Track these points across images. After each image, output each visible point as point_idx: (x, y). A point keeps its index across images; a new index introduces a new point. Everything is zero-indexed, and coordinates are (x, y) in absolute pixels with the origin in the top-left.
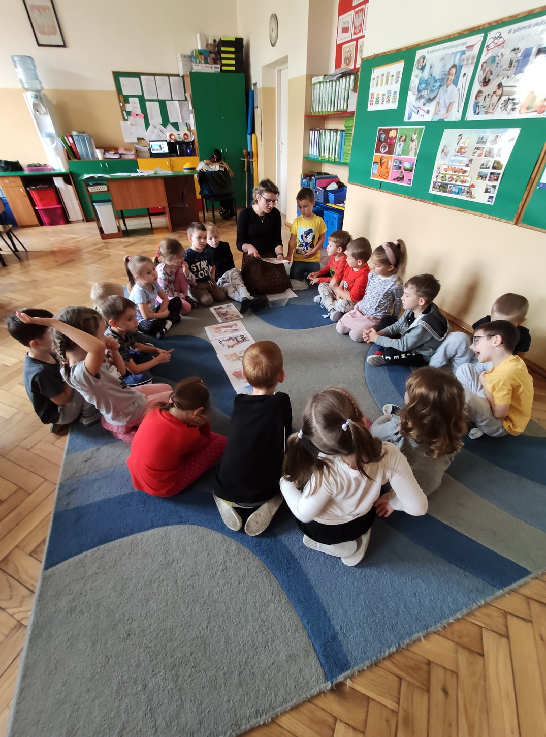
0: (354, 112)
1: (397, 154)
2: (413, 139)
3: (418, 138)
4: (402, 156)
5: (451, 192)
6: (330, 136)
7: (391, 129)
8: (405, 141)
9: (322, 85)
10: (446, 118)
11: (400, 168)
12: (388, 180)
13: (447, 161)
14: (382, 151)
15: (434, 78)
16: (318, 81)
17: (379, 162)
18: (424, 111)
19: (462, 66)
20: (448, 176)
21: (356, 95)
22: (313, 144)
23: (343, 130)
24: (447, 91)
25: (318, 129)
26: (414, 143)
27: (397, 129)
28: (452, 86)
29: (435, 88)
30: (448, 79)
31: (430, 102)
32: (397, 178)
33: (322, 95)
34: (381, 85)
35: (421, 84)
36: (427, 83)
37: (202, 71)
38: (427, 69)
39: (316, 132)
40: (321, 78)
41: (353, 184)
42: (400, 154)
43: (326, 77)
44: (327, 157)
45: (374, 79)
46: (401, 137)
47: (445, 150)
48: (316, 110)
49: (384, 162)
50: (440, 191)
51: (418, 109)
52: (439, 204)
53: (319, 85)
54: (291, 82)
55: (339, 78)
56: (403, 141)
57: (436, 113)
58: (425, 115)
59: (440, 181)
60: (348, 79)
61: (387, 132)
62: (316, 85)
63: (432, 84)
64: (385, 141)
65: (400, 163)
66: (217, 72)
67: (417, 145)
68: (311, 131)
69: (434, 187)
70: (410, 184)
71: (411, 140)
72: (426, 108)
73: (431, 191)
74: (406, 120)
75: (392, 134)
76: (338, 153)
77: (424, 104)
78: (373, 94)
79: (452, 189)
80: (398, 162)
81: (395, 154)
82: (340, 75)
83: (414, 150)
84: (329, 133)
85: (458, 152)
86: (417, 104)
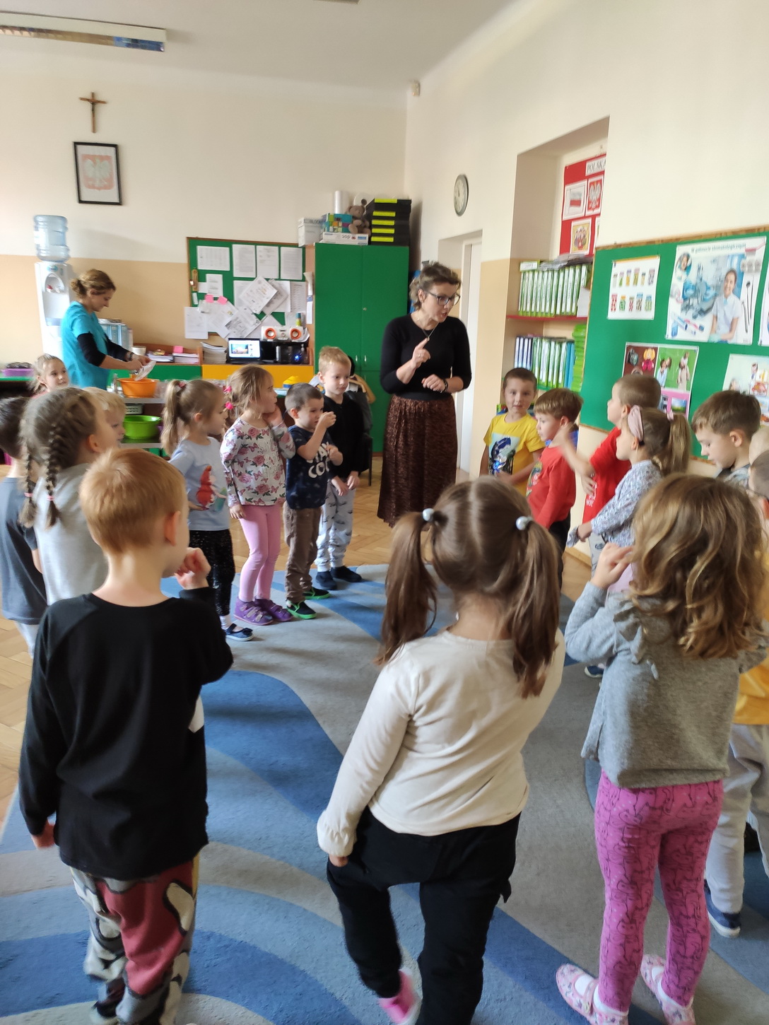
0: (587, 317)
2: (682, 365)
3: (690, 365)
4: (667, 389)
6: (550, 348)
7: (647, 348)
8: (670, 366)
9: (536, 274)
10: (731, 339)
15: (706, 284)
16: (530, 268)
18: (695, 326)
19: (743, 273)
21: (589, 294)
22: (520, 358)
23: (571, 342)
24: (726, 302)
25: (529, 336)
26: (684, 371)
27: (656, 349)
28: (732, 298)
29: (708, 297)
30: (726, 288)
31: (702, 314)
33: (538, 288)
34: (628, 283)
36: (696, 289)
37: (337, 243)
39: (526, 341)
40: (535, 265)
41: (588, 427)
42: (663, 385)
43: (543, 264)
44: (545, 381)
45: (615, 276)
46: (663, 360)
47: (734, 385)
48: (527, 308)
51: (687, 323)
53: (531, 274)
54: (485, 266)
55: (563, 268)
56: (667, 366)
57: (713, 330)
58: (698, 332)
60: (578, 271)
61: (640, 351)
62: (527, 274)
63: (703, 290)
64: (639, 364)
66: (361, 245)
68: (518, 340)
71: (680, 365)
72: (700, 321)
74: (669, 336)
75: (649, 355)
76: (564, 376)
77: (695, 317)
78: (615, 296)
82: (566, 264)
83: (684, 382)
84: (547, 344)
86: (685, 316)
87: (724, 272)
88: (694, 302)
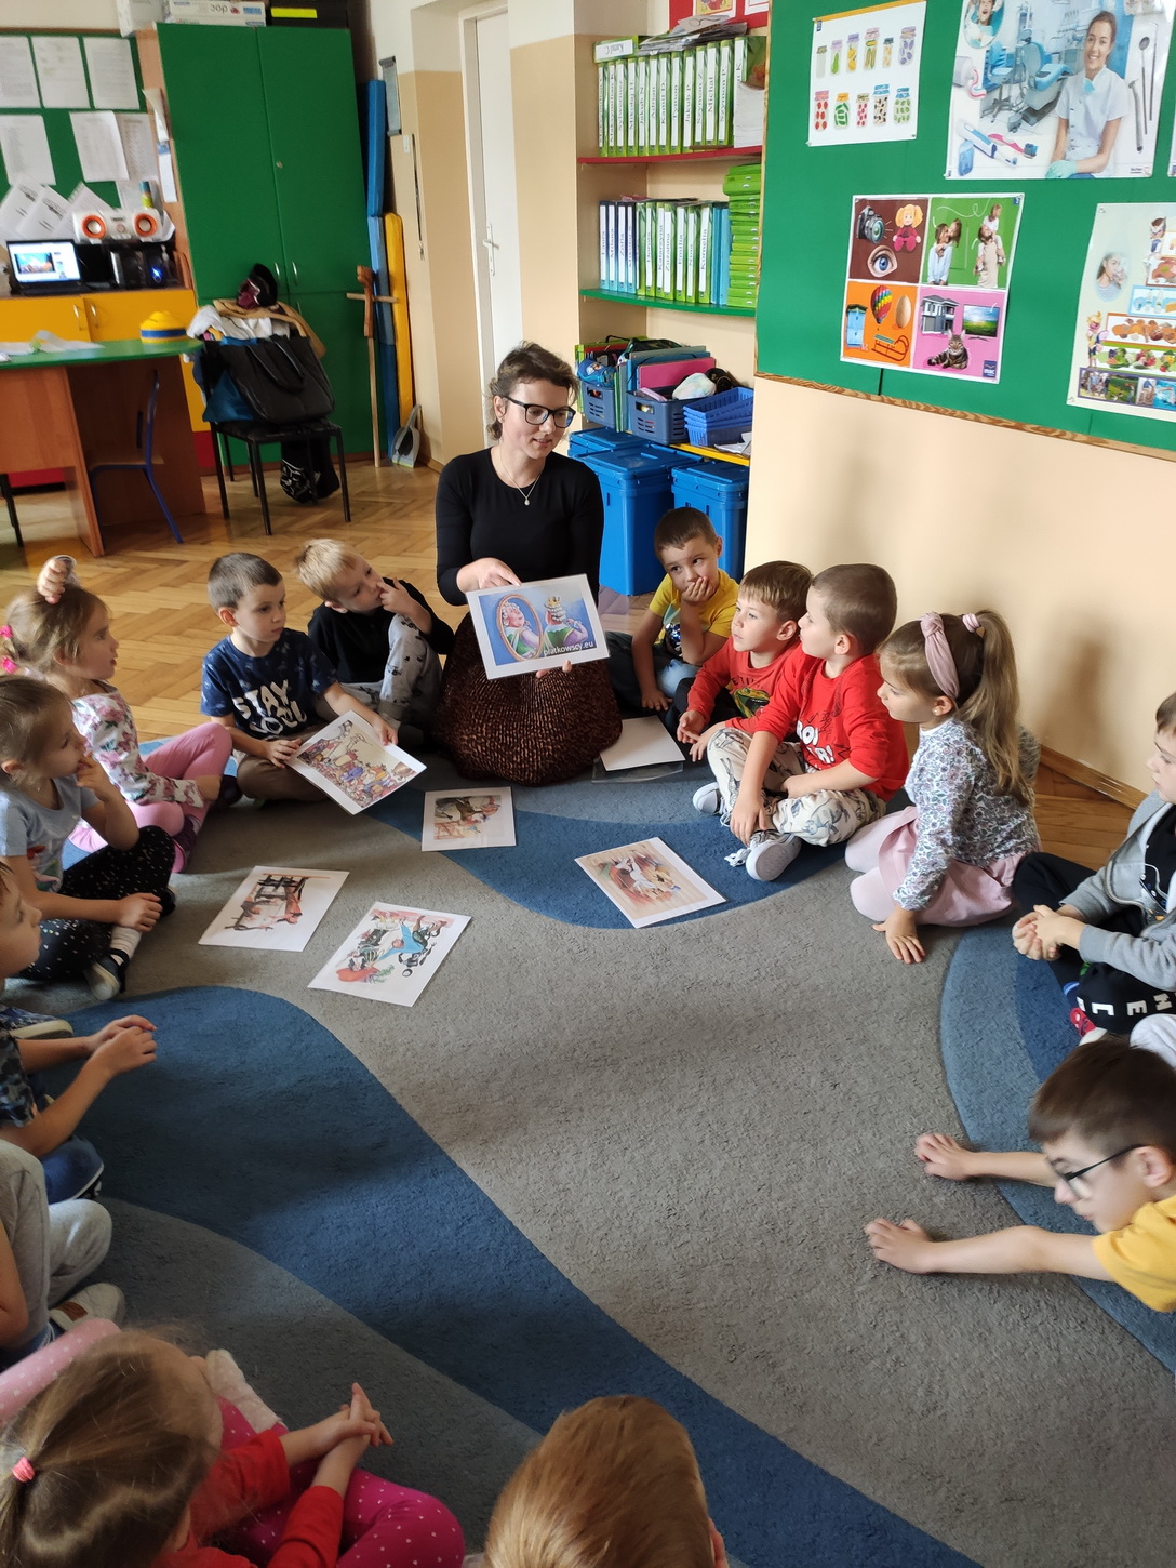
0: (761, 147)
1: (931, 279)
2: (987, 234)
3: (1006, 232)
4: (951, 287)
5: (1150, 402)
6: (675, 222)
7: (904, 203)
8: (957, 237)
9: (631, 65)
10: (1101, 168)
11: (949, 324)
12: (908, 364)
13: (1120, 302)
14: (876, 269)
15: (1040, 48)
16: (618, 53)
17: (868, 304)
18: (1014, 146)
19: (1132, 17)
20: (1131, 353)
21: (761, 96)
22: (612, 247)
23: (723, 205)
24: (1090, 88)
25: (624, 199)
26: (991, 246)
27: (923, 204)
28: (1106, 77)
29: (1045, 80)
30: (1089, 54)
31: (1033, 119)
32: (942, 358)
33: (636, 96)
34: (852, 67)
35: (994, 67)
36: (1014, 62)
37: (203, 22)
38: (1010, 23)
39: (622, 209)
40: (627, 47)
41: (777, 378)
42: (944, 279)
43: (646, 42)
44: (668, 288)
45: (822, 50)
46: (943, 226)
47: (1111, 269)
48: (617, 140)
49: (887, 307)
50: (1110, 399)
51: (994, 141)
52: (1112, 443)
53: (620, 67)
54: (519, 57)
55: (692, 47)
56: (950, 239)
57: (1059, 153)
58: (1021, 158)
59: (1106, 366)
60: (725, 50)
61: (887, 211)
62: (611, 68)
63: (1034, 65)
64: (885, 238)
65: (948, 308)
66: (252, 25)
67: (1002, 253)
68: (603, 208)
69: (1083, 386)
70: (994, 377)
71: (981, 235)
72: (1023, 137)
73: (1075, 398)
74: (952, 171)
75: (907, 217)
76: (709, 278)
77: (1014, 128)
78: (823, 95)
79: (1152, 394)
80: (938, 305)
81: (925, 281)
82: (697, 36)
83: (993, 270)
84: (669, 215)
85: (1157, 275)
86: (988, 126)
87: (1084, 20)
88: (1013, 92)
